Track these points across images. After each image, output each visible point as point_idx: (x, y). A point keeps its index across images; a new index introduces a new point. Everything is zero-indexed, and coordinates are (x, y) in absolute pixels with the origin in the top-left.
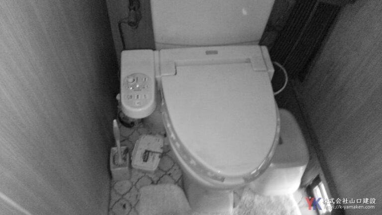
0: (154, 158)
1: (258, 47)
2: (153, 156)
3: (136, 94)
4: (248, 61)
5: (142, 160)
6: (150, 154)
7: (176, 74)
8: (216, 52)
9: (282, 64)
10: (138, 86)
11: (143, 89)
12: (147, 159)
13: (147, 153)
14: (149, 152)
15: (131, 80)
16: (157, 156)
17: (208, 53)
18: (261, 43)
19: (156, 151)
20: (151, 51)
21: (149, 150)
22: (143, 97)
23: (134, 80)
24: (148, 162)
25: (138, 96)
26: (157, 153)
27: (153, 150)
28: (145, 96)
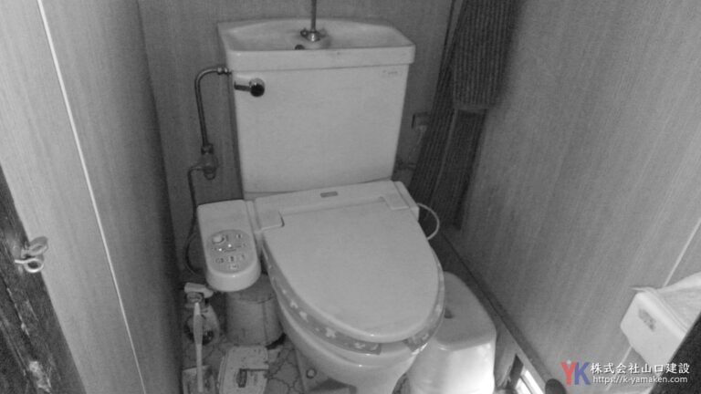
0: (256, 380)
1: (391, 183)
2: (253, 377)
3: (229, 255)
4: (382, 200)
5: (237, 385)
6: (249, 373)
7: (283, 225)
8: (335, 194)
9: (428, 206)
10: (230, 246)
11: (238, 249)
12: (245, 382)
13: (244, 373)
14: (245, 370)
15: (218, 239)
16: (261, 375)
17: (324, 195)
18: (394, 178)
19: (257, 367)
20: (241, 201)
21: (245, 367)
22: (241, 259)
23: (223, 239)
24: (247, 387)
25: (232, 258)
26: (259, 370)
27: (252, 367)
28: (243, 256)
